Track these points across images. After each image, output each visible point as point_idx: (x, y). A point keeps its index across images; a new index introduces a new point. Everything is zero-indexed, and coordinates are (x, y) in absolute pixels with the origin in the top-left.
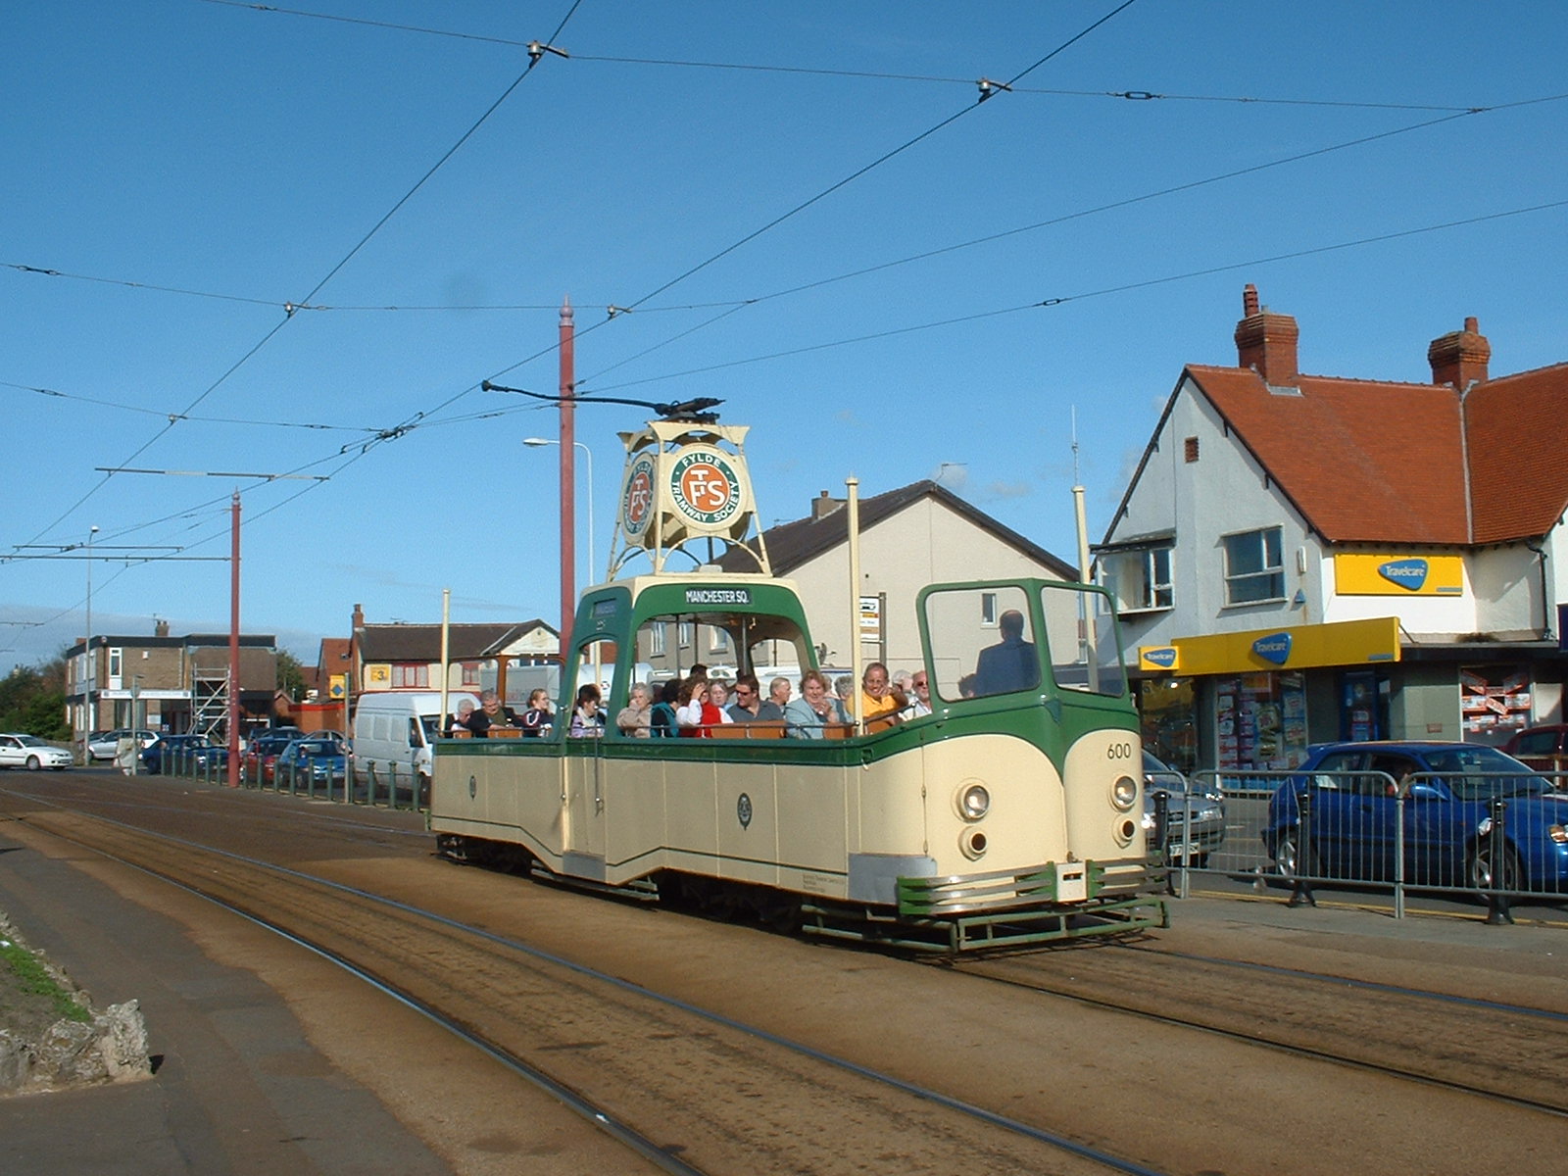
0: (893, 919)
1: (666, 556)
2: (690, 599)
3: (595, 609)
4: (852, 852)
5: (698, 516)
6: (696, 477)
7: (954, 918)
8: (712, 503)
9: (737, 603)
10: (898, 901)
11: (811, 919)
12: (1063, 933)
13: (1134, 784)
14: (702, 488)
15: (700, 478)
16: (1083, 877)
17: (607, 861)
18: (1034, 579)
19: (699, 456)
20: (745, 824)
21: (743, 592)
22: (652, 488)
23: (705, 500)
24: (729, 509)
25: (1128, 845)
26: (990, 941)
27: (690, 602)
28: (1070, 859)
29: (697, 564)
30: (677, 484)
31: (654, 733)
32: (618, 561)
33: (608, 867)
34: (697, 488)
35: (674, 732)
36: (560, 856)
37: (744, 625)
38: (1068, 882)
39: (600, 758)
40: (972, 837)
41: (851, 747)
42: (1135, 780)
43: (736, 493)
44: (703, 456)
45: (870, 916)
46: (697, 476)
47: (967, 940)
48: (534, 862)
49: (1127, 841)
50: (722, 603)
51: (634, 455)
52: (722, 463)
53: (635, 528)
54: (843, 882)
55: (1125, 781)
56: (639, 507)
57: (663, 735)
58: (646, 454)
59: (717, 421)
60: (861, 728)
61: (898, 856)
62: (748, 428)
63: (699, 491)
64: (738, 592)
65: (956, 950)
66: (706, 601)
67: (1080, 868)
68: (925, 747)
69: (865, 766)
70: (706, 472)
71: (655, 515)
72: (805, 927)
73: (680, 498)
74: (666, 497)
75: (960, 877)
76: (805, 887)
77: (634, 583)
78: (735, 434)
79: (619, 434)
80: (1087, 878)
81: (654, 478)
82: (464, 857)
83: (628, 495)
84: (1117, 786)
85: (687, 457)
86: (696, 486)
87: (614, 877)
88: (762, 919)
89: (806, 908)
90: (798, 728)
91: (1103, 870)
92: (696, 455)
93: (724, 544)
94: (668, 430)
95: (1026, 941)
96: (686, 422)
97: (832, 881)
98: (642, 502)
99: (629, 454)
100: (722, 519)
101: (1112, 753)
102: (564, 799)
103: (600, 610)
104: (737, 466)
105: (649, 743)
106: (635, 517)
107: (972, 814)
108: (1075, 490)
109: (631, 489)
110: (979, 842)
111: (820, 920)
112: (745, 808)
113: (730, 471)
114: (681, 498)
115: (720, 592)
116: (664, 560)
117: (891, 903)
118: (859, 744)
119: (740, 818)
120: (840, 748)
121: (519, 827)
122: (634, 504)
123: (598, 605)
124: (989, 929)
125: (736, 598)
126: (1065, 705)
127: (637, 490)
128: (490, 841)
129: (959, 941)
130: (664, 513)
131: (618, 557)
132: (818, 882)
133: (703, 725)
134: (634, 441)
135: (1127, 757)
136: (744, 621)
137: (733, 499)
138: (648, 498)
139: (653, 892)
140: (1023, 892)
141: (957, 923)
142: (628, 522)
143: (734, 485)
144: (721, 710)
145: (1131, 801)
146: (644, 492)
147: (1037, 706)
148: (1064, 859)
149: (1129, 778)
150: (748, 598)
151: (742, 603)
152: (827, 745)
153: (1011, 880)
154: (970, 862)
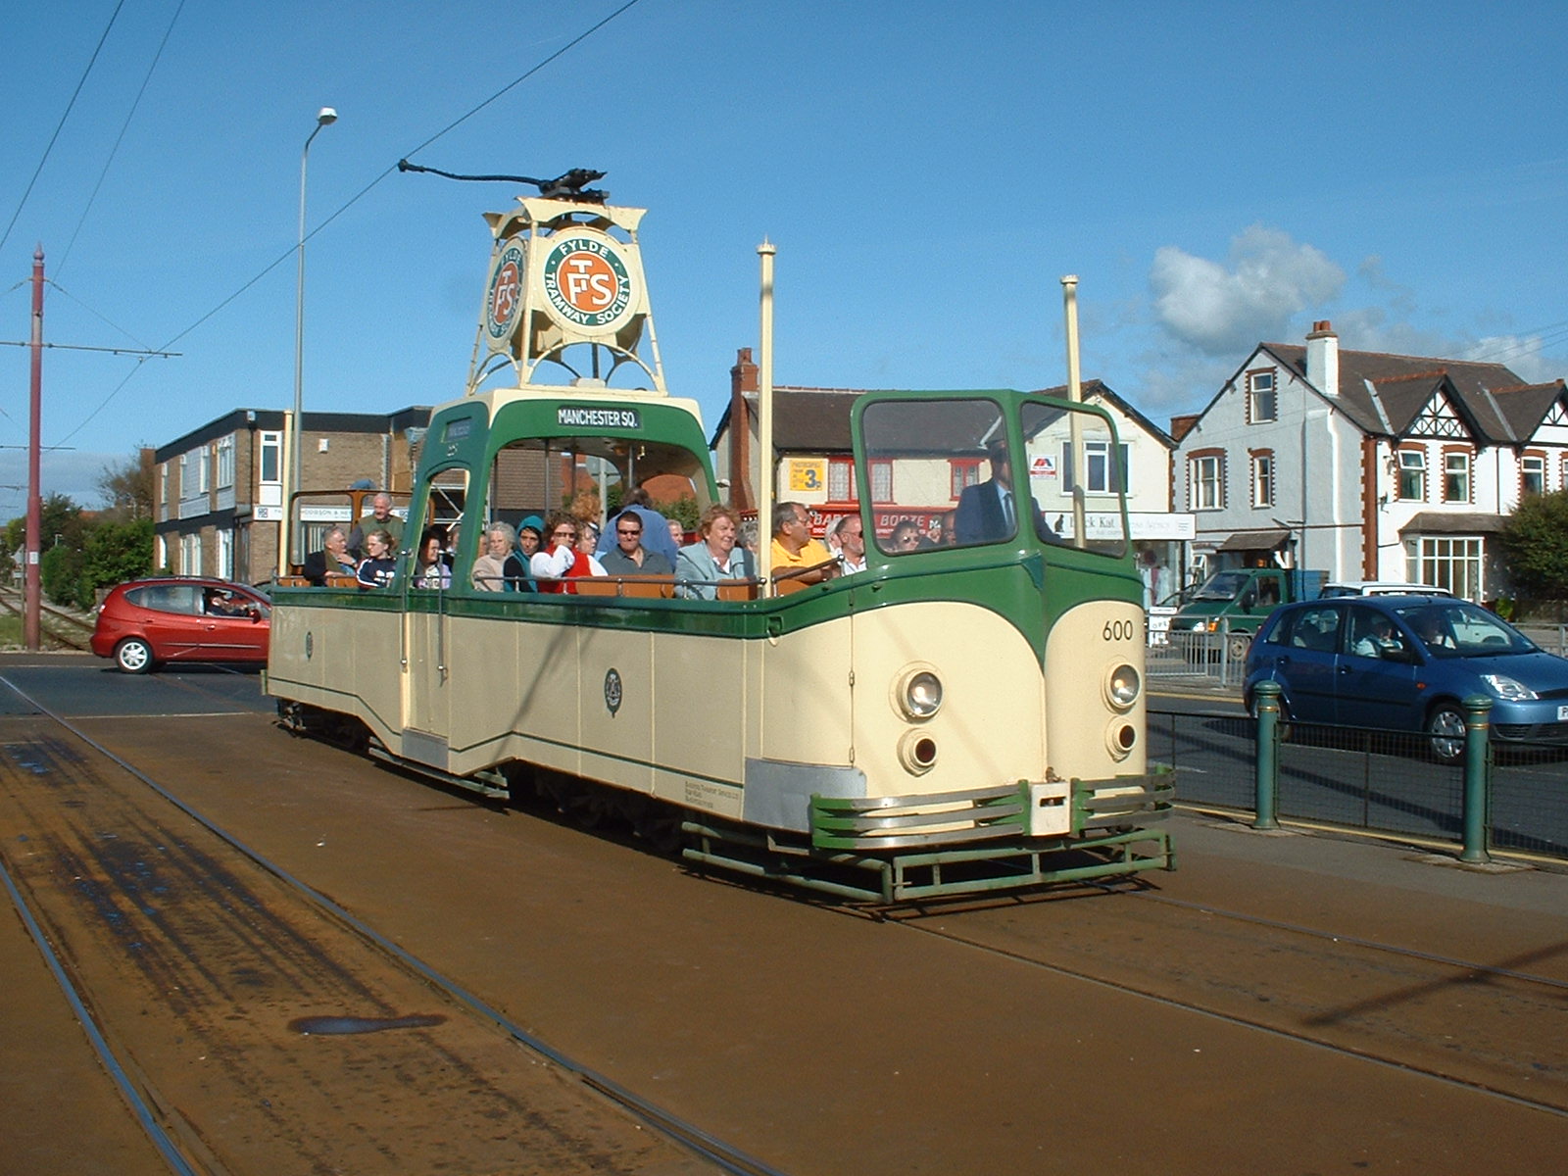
0: (805, 852)
1: (534, 365)
2: (563, 419)
3: (448, 429)
4: (749, 756)
5: (577, 316)
6: (575, 269)
7: (888, 855)
8: (596, 301)
9: (622, 426)
10: (812, 828)
11: (695, 841)
12: (1036, 877)
13: (1136, 677)
14: (584, 283)
15: (582, 270)
16: (1067, 802)
17: (450, 746)
18: (1012, 391)
19: (581, 242)
20: (614, 709)
21: (630, 413)
22: (521, 282)
23: (587, 297)
24: (617, 309)
25: (1124, 758)
26: (937, 888)
27: (563, 424)
28: (1051, 777)
29: (575, 377)
30: (553, 276)
31: (509, 587)
32: (479, 372)
33: (450, 752)
34: (578, 283)
35: (533, 585)
36: (398, 734)
37: (631, 455)
38: (1046, 808)
39: (444, 616)
40: (916, 743)
41: (755, 613)
42: (1136, 669)
43: (627, 290)
44: (586, 243)
45: (772, 846)
46: (578, 266)
47: (905, 887)
48: (372, 740)
49: (1124, 752)
50: (604, 426)
51: (503, 241)
52: (610, 252)
53: (500, 330)
54: (737, 797)
55: (1125, 673)
56: (505, 304)
57: (517, 589)
58: (516, 240)
59: (605, 201)
60: (767, 587)
61: (813, 766)
62: (644, 211)
63: (580, 286)
64: (624, 413)
65: (890, 900)
66: (583, 423)
67: (1062, 790)
68: (854, 616)
69: (771, 639)
70: (589, 263)
71: (523, 313)
72: (687, 852)
73: (554, 293)
74: (537, 294)
75: (898, 798)
76: (687, 800)
77: (492, 396)
78: (626, 217)
79: (484, 215)
80: (1071, 803)
81: (524, 267)
82: (301, 727)
83: (492, 291)
84: (1114, 678)
85: (566, 243)
86: (575, 279)
87: (459, 765)
88: (636, 833)
89: (689, 826)
90: (683, 585)
91: (1092, 793)
92: (577, 241)
93: (611, 355)
94: (544, 209)
95: (986, 888)
96: (567, 200)
97: (722, 793)
98: (510, 298)
99: (497, 240)
100: (607, 322)
101: (1109, 632)
102: (405, 665)
103: (453, 431)
104: (630, 257)
105: (500, 598)
106: (501, 317)
107: (918, 712)
108: (1064, 281)
109: (497, 284)
110: (926, 750)
111: (706, 843)
112: (613, 688)
113: (620, 262)
114: (557, 293)
115: (600, 412)
116: (532, 369)
117: (801, 831)
118: (763, 610)
119: (608, 702)
120: (738, 614)
121: (356, 696)
122: (499, 302)
123: (451, 425)
124: (936, 872)
125: (621, 420)
126: (1049, 564)
127: (503, 284)
128: (325, 710)
129: (894, 888)
130: (534, 311)
131: (479, 368)
132: (703, 793)
133: (564, 578)
134: (503, 223)
135: (1128, 639)
136: (631, 451)
137: (622, 297)
138: (516, 293)
139: (502, 788)
140: (983, 821)
141: (891, 863)
142: (492, 324)
143: (624, 280)
144: (590, 558)
145: (1133, 698)
146: (512, 286)
147: (1014, 565)
148: (1041, 777)
149: (1129, 667)
150: (636, 422)
151: (629, 427)
152: (722, 609)
153: (969, 804)
154: (912, 777)
